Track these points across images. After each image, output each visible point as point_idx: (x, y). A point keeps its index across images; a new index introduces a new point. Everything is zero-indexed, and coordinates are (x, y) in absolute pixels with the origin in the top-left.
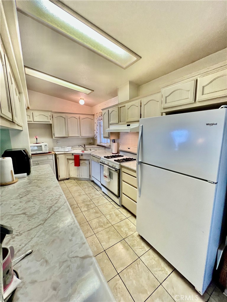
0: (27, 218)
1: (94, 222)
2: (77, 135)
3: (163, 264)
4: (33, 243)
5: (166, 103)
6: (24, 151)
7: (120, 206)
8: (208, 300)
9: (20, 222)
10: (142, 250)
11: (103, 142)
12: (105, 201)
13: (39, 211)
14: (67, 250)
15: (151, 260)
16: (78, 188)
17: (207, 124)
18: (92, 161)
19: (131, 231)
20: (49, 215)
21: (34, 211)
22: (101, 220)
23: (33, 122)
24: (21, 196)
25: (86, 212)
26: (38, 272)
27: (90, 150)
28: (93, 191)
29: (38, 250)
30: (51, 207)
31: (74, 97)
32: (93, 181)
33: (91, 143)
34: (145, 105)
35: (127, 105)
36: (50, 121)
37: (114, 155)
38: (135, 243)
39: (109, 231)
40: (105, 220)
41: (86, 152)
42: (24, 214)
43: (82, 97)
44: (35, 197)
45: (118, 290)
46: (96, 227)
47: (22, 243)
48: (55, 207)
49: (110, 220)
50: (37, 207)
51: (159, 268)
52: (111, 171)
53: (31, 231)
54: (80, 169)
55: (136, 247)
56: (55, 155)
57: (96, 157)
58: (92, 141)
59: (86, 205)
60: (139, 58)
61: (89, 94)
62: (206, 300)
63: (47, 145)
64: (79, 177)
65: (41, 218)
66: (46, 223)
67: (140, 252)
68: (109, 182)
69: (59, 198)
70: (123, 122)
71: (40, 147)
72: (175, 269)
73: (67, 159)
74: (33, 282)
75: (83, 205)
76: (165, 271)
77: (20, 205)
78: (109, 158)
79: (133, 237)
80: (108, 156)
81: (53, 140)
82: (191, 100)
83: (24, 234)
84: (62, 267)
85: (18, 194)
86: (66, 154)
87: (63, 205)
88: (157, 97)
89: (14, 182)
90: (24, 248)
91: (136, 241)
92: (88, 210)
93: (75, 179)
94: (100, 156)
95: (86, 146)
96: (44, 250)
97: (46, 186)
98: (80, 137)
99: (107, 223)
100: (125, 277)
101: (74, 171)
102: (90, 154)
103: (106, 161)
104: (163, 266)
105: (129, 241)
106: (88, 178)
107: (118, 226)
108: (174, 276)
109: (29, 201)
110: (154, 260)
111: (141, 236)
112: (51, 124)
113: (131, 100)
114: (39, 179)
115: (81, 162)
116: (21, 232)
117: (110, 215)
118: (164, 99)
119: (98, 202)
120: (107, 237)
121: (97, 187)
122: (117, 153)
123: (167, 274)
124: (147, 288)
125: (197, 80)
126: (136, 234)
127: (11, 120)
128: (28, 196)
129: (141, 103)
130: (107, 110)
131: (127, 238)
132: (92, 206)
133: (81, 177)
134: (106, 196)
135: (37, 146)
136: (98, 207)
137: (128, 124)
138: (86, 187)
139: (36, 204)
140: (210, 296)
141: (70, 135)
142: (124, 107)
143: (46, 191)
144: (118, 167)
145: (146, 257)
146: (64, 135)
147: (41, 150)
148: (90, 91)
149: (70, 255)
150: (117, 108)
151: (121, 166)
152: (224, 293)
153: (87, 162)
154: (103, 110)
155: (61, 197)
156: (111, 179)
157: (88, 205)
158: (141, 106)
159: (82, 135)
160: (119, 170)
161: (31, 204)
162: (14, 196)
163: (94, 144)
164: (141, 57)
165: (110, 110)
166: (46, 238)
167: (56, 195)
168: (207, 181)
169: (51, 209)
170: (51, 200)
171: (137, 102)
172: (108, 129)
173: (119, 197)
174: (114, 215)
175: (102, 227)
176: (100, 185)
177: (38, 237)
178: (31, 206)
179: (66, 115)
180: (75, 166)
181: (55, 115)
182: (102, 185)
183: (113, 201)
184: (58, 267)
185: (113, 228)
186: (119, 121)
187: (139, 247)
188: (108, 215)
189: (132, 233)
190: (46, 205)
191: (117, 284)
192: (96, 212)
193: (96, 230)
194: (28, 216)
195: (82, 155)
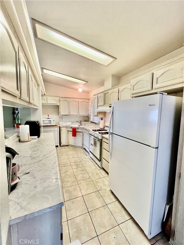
0: (31, 159)
1: (79, 177)
2: (76, 114)
3: (124, 212)
4: (31, 169)
5: (133, 90)
6: (37, 122)
7: (101, 168)
8: (154, 244)
9: (27, 160)
10: (110, 201)
11: (95, 120)
12: (91, 163)
13: (38, 156)
14: (46, 175)
15: (115, 208)
16: (73, 152)
17: (150, 105)
18: (85, 133)
19: (105, 186)
20: (43, 159)
21: (35, 156)
22: (85, 176)
23: (47, 104)
24: (31, 148)
25: (75, 169)
26: (29, 181)
27: (85, 125)
28: (84, 156)
29: (32, 173)
30: (45, 155)
31: (75, 86)
32: (85, 149)
33: (86, 120)
34: (121, 92)
35: (110, 92)
36: (58, 103)
37: (101, 129)
38: (106, 195)
39: (88, 184)
40: (88, 176)
41: (81, 126)
42: (30, 156)
43: (80, 87)
44: (39, 149)
45: (86, 221)
46: (80, 180)
47: (26, 169)
48: (48, 155)
49: (91, 177)
50: (38, 154)
51: (120, 214)
52: (96, 141)
53: (31, 165)
54: (76, 139)
55: (106, 198)
56: (60, 127)
57: (87, 130)
58: (87, 119)
59: (76, 165)
60: (115, 59)
61: (85, 84)
62: (152, 244)
63: (55, 120)
64: (75, 145)
65: (38, 159)
66: (40, 162)
67: (108, 201)
68: (94, 149)
69: (52, 151)
70: (107, 104)
71: (50, 121)
72: (133, 218)
73: (68, 131)
74: (26, 184)
75: (74, 164)
76: (124, 217)
77: (29, 152)
78: (95, 131)
79: (105, 190)
80: (95, 130)
81: (60, 117)
82: (150, 88)
83: (27, 165)
84: (42, 181)
85: (30, 147)
86: (67, 127)
87: (53, 155)
88: (128, 86)
89: (29, 141)
90: (26, 171)
91: (107, 194)
92: (77, 168)
93: (72, 146)
94: (90, 130)
95: (82, 122)
96: (35, 173)
97: (47, 144)
98: (78, 115)
99: (89, 178)
100: (93, 215)
101: (72, 140)
102: (84, 128)
103: (93, 133)
104: (123, 214)
105: (102, 193)
106: (82, 146)
107: (96, 182)
108: (130, 222)
109: (35, 151)
110: (117, 209)
111: (112, 191)
112: (58, 106)
113: (113, 88)
114: (44, 140)
115: (77, 133)
116: (26, 164)
117: (92, 173)
118: (132, 88)
119: (86, 164)
120: (86, 187)
121: (87, 153)
122: (103, 128)
123: (125, 219)
124: (107, 225)
125: (153, 73)
126: (108, 189)
127: (29, 102)
128: (35, 149)
129: (119, 90)
130: (97, 95)
131: (101, 191)
132: (81, 166)
133: (76, 145)
134: (92, 160)
135: (49, 121)
136: (85, 167)
137: (110, 106)
138: (79, 152)
139: (38, 153)
140: (157, 242)
141: (71, 114)
142: (108, 93)
143: (46, 147)
144: (100, 138)
145: (112, 206)
146: (67, 114)
147: (51, 123)
148: (85, 82)
149: (47, 177)
150: (103, 94)
151: (103, 137)
152: (169, 242)
153: (81, 134)
154: (94, 95)
155: (53, 151)
156: (96, 147)
157: (77, 165)
158: (119, 93)
159: (79, 114)
160: (101, 140)
161: (35, 152)
162: (28, 148)
163: (88, 121)
164: (116, 59)
165: (99, 95)
166: (38, 168)
167: (51, 150)
168: (150, 146)
169: (45, 156)
170: (47, 152)
171: (116, 90)
172: (97, 109)
173: (101, 161)
174: (95, 174)
175: (84, 180)
176: (89, 151)
177: (34, 167)
178: (35, 153)
179: (69, 99)
180: (73, 136)
181: (62, 99)
182: (90, 151)
183: (97, 164)
184: (40, 180)
185: (92, 182)
186: (105, 104)
187: (108, 198)
188: (90, 173)
189: (105, 187)
190: (43, 154)
191: (86, 218)
192: (82, 170)
193: (79, 182)
194: (32, 158)
195: (78, 129)
